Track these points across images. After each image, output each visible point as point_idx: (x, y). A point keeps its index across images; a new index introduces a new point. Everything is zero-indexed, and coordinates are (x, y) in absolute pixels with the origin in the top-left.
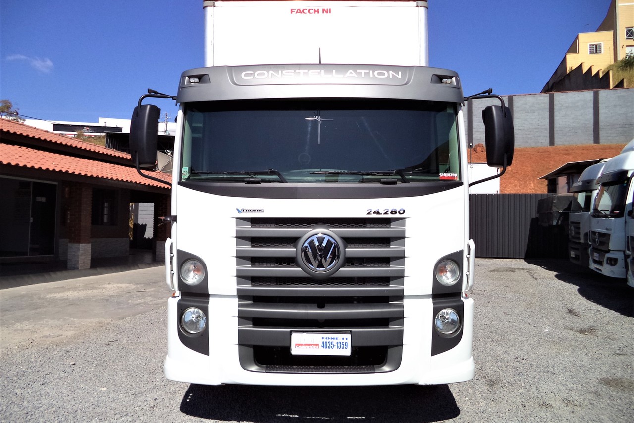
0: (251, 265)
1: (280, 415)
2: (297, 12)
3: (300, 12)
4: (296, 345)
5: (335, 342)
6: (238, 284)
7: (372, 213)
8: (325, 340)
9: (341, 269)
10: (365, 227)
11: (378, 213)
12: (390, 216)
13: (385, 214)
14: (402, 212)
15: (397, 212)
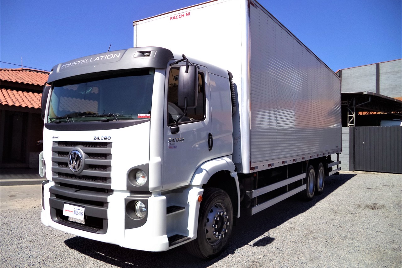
0: (58, 165)
1: (97, 252)
2: (173, 19)
3: (175, 18)
4: (65, 210)
5: (79, 211)
6: (53, 175)
7: (96, 139)
8: (75, 210)
9: (84, 171)
10: (96, 147)
11: (98, 139)
12: (104, 141)
13: (102, 139)
14: (109, 138)
15: (107, 138)
